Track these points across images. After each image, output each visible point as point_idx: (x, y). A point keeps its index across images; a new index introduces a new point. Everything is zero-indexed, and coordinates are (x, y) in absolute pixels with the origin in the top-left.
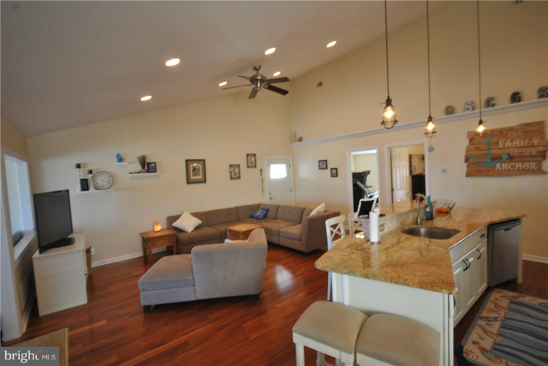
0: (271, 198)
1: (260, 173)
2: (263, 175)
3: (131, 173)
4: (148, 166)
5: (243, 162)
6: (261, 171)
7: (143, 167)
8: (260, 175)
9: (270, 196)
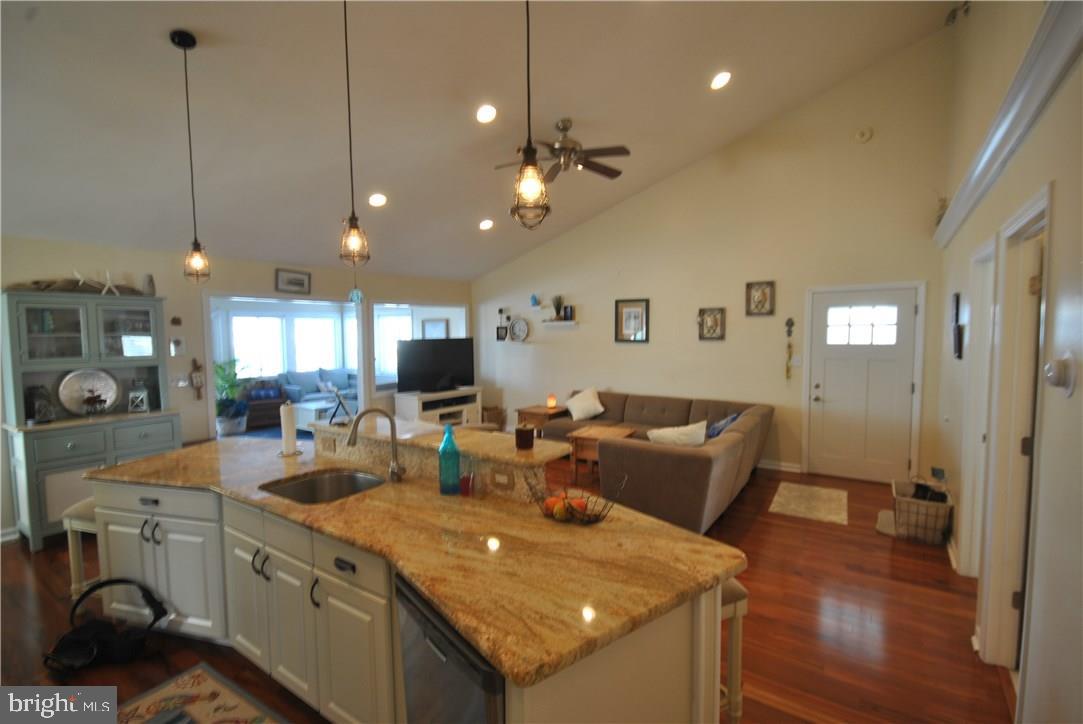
0: (817, 399)
1: (786, 329)
2: (794, 334)
3: (544, 321)
4: (565, 312)
5: (735, 304)
6: (790, 323)
7: (558, 312)
8: (785, 334)
9: (815, 393)
